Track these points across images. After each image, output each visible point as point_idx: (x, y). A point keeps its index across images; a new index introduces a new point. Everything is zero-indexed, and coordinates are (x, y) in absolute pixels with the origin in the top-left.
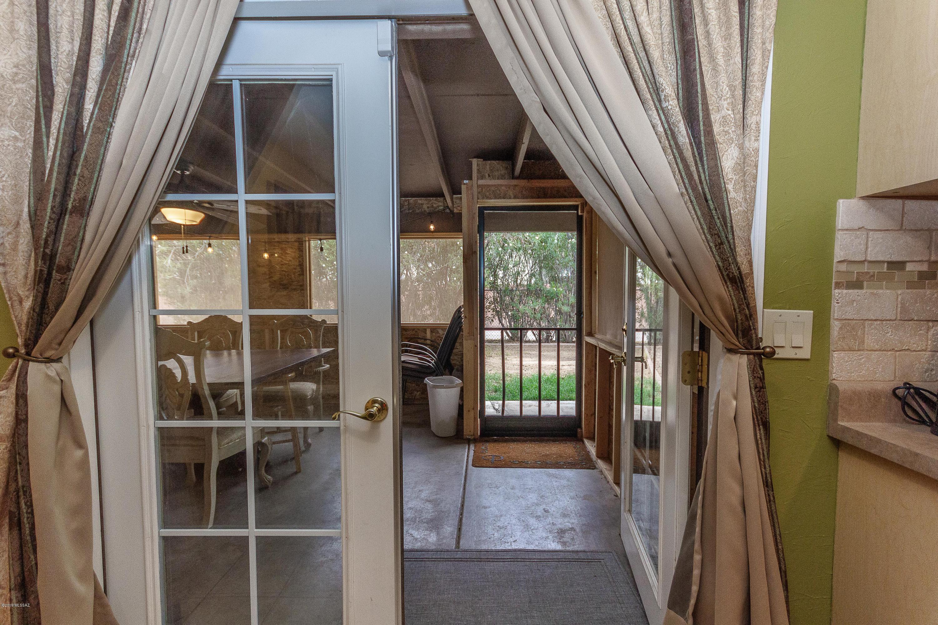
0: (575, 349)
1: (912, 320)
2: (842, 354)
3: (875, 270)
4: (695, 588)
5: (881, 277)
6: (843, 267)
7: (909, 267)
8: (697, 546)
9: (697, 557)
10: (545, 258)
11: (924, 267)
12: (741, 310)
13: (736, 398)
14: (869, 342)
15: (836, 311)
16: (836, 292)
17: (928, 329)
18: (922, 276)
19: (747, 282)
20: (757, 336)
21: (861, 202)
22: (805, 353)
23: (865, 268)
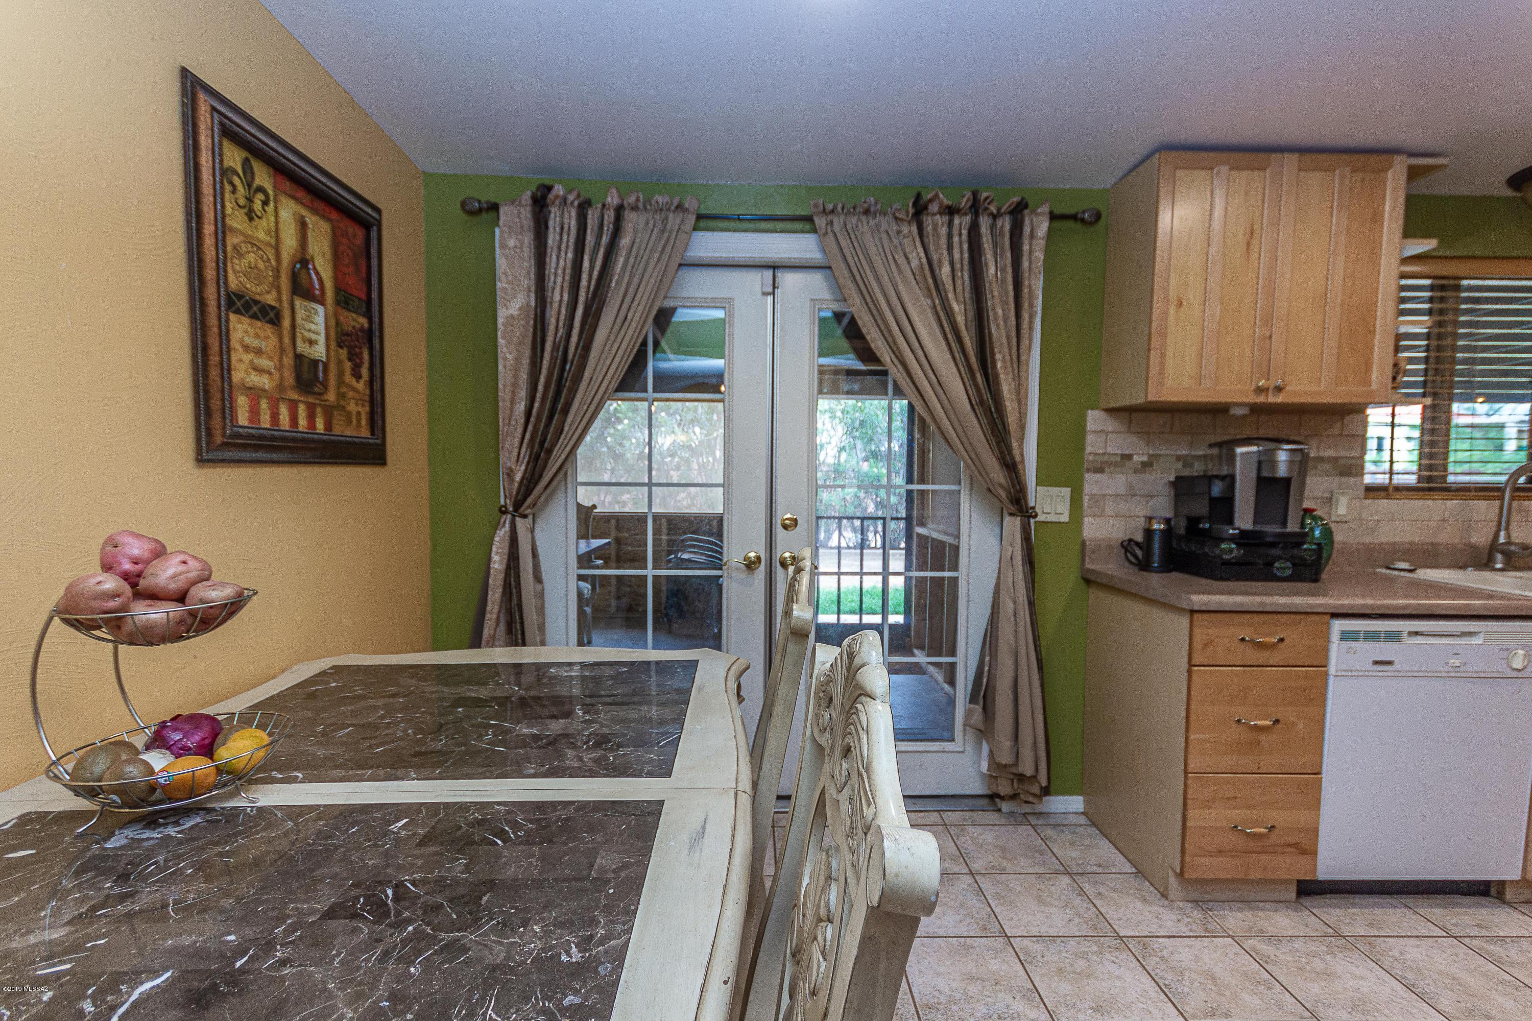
0: (904, 557)
1: (1136, 495)
2: (1090, 519)
3: (1112, 459)
4: (985, 680)
5: (1116, 464)
6: (1091, 458)
7: (1135, 458)
8: (987, 652)
9: (987, 659)
10: (862, 423)
11: (1145, 459)
12: (1014, 486)
13: (1012, 545)
14: (1109, 510)
15: (1087, 489)
16: (1087, 476)
17: (1147, 502)
18: (1144, 464)
19: (1020, 467)
20: (1026, 504)
21: (1102, 413)
22: (1065, 518)
23: (1106, 458)
